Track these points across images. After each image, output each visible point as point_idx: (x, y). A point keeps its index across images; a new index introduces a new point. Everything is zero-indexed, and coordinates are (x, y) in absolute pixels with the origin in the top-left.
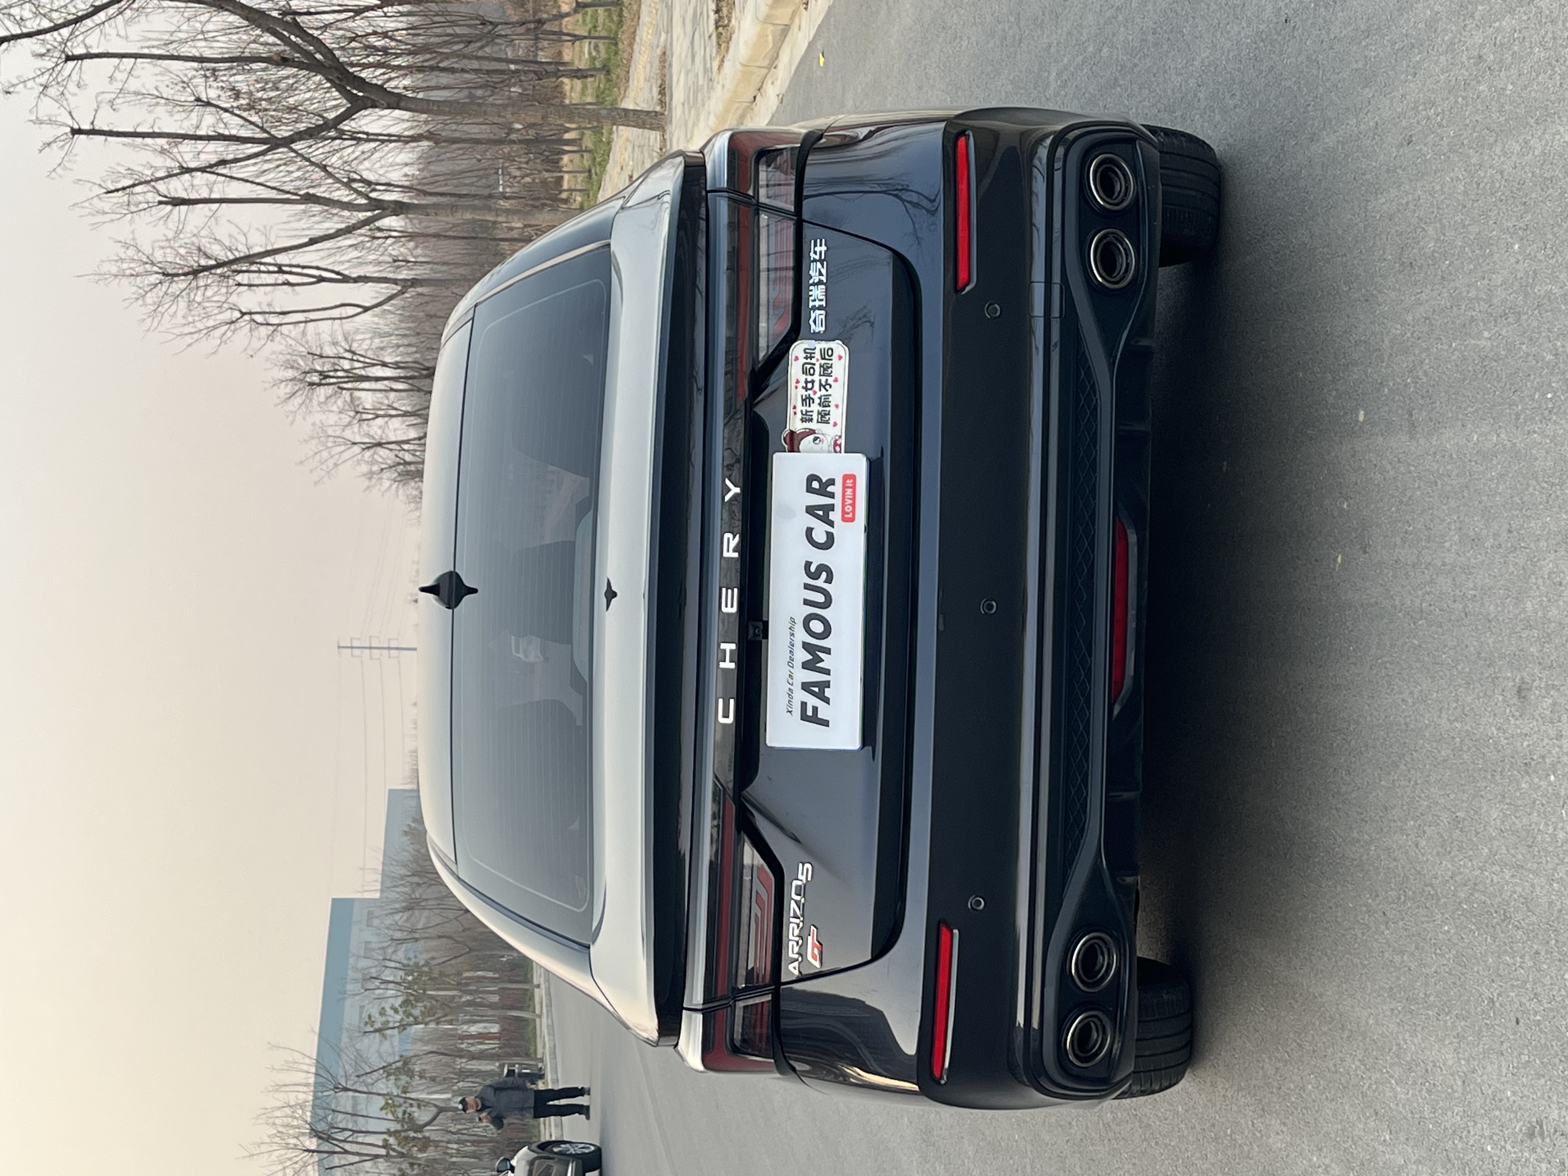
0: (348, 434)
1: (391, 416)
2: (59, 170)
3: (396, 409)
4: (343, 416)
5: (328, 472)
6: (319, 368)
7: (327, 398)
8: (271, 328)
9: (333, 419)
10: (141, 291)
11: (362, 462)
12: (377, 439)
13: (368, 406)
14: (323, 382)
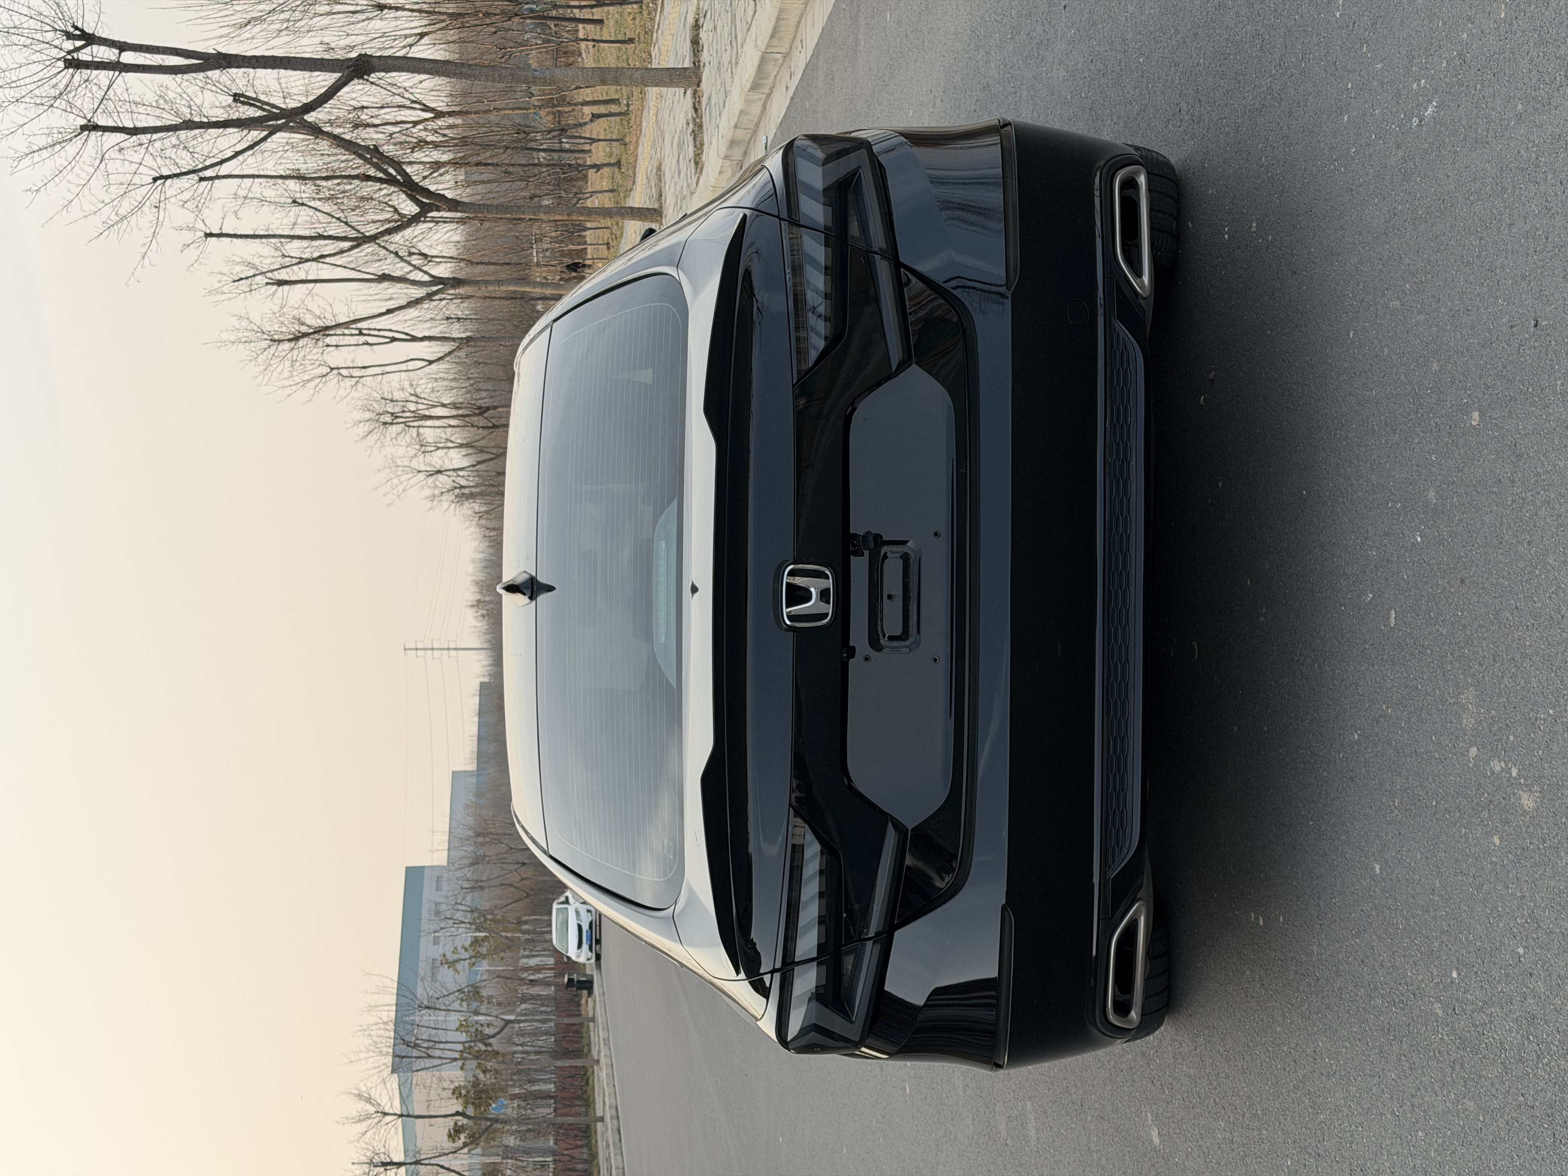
0: (414, 464)
1: (449, 448)
2: (195, 265)
3: (452, 442)
4: (409, 449)
5: (399, 496)
6: (390, 410)
7: (398, 434)
8: (354, 380)
9: (401, 451)
10: (254, 354)
11: (426, 488)
12: (439, 468)
13: (431, 440)
14: (395, 421)
